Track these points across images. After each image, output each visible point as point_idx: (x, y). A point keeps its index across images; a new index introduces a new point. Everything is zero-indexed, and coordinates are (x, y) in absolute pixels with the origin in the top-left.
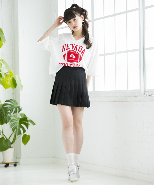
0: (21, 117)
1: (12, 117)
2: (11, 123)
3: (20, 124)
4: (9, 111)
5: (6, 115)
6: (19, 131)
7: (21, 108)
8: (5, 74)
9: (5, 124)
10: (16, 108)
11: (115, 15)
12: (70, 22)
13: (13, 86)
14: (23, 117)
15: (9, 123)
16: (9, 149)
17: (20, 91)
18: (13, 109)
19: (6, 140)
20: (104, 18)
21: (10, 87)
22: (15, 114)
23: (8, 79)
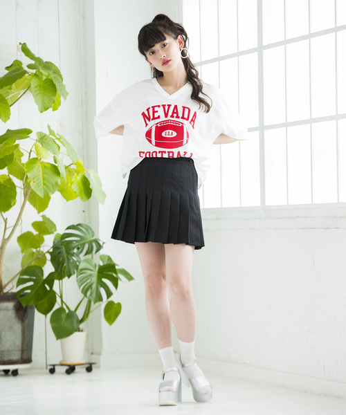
0: (102, 264)
1: (81, 263)
2: (79, 277)
3: (99, 278)
4: (75, 251)
5: (68, 259)
6: (97, 293)
7: (101, 243)
8: (66, 168)
9: (67, 278)
10: (90, 243)
11: (310, 36)
12: (153, 53)
13: (83, 193)
14: (105, 263)
15: (75, 275)
16: (76, 334)
17: (100, 205)
18: (83, 245)
19: (68, 313)
20: (286, 42)
21: (76, 197)
22: (89, 256)
23: (73, 180)
